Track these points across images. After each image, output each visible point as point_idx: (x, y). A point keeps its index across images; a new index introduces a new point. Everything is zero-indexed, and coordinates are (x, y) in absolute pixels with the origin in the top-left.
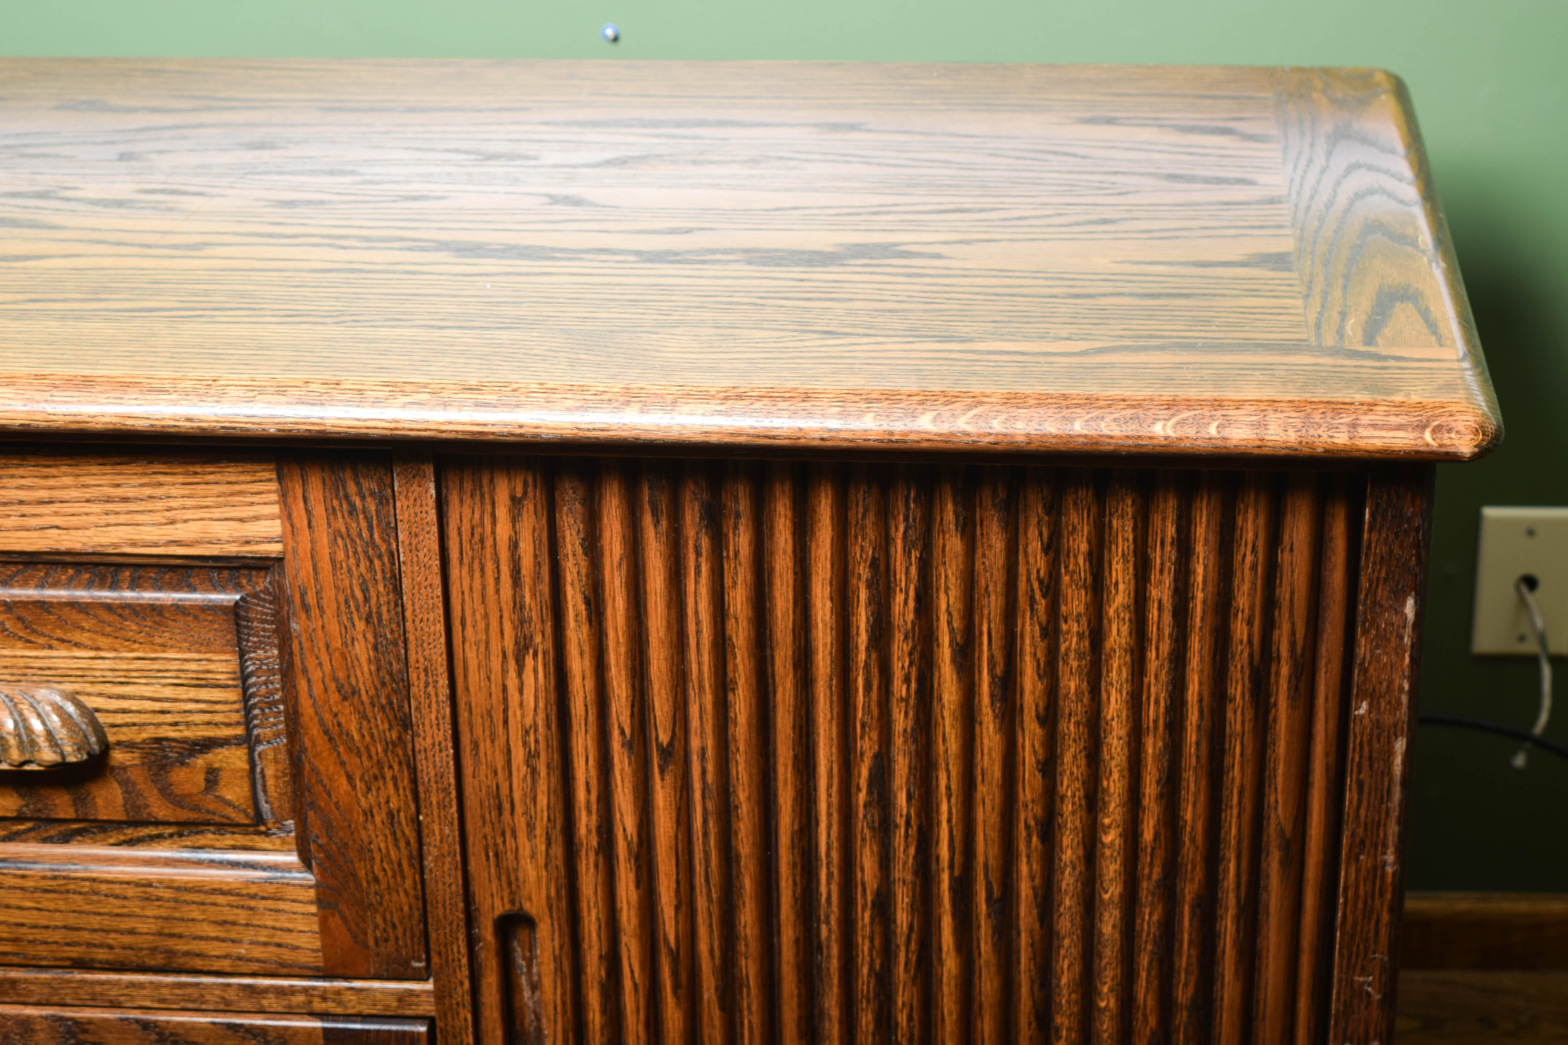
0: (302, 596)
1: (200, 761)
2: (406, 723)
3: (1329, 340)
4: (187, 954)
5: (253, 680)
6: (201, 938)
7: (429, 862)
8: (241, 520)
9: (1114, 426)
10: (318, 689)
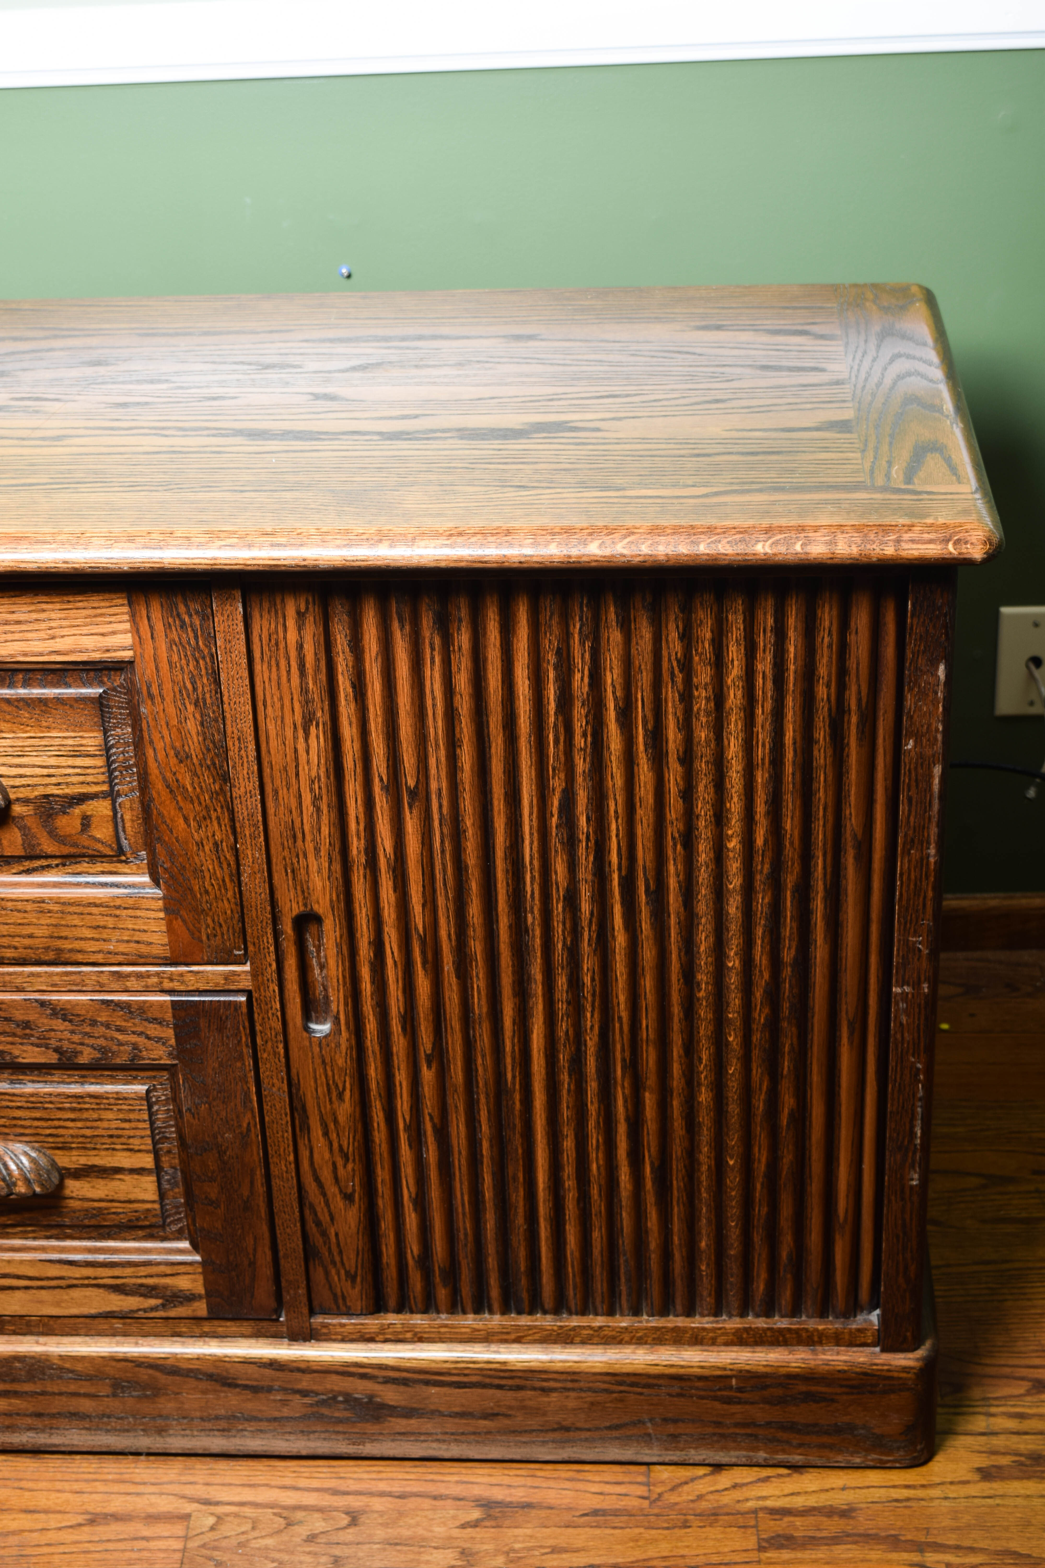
0: (148, 688)
1: (77, 811)
2: (225, 778)
3: (880, 481)
4: (71, 951)
5: (114, 750)
6: (81, 939)
7: (245, 878)
8: (103, 635)
9: (728, 546)
10: (161, 756)
